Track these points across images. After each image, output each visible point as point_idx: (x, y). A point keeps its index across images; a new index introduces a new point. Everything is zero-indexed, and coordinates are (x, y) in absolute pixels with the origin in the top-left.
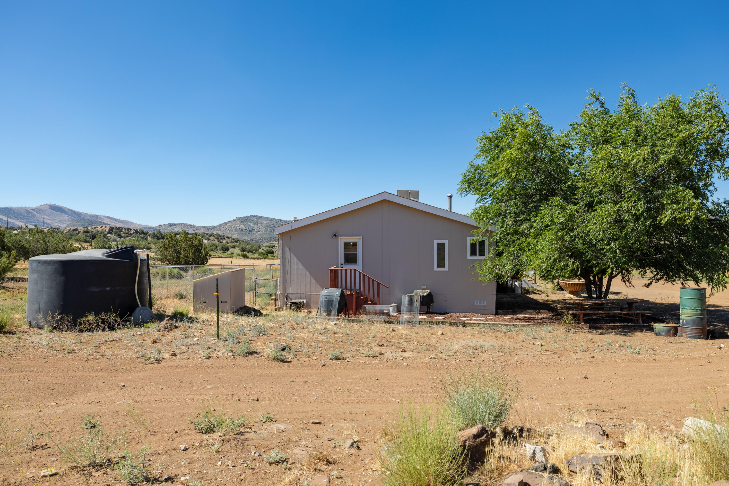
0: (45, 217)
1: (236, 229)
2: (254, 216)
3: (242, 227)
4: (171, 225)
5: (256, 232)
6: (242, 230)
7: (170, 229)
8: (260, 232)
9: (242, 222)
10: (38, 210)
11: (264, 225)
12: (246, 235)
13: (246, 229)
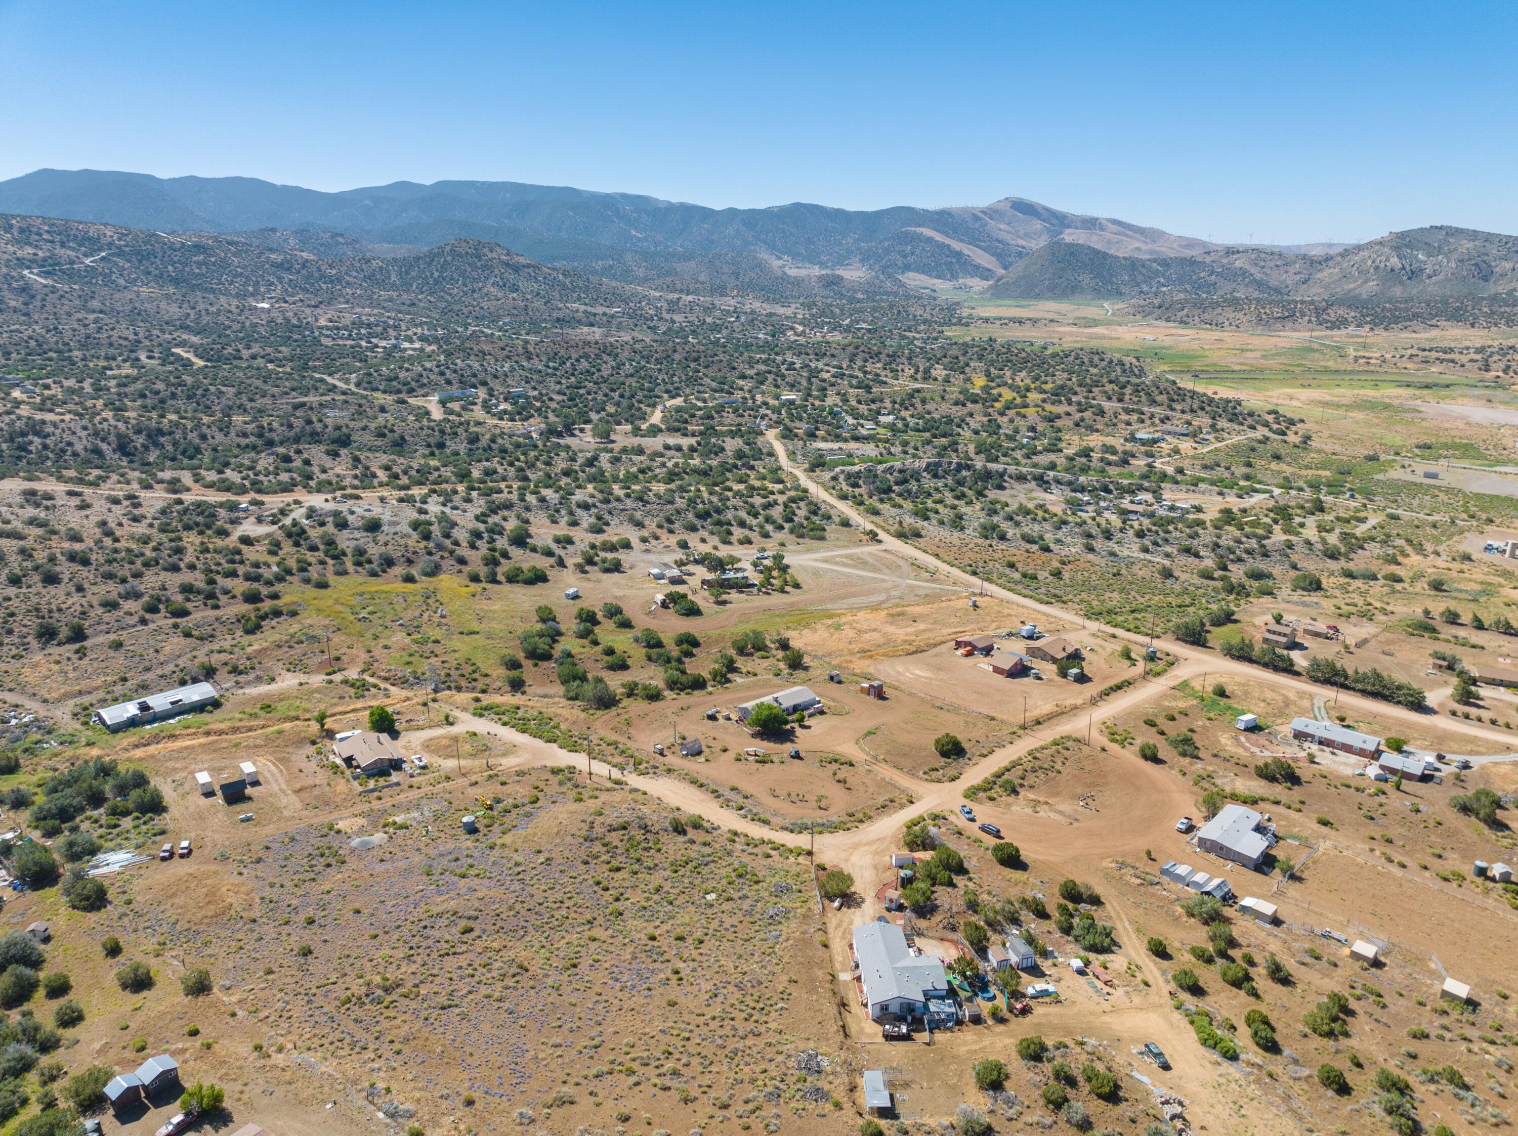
0: (1002, 226)
1: (1377, 268)
2: (1441, 228)
3: (1395, 261)
4: (1230, 251)
5: (1430, 277)
6: (1392, 270)
7: (1225, 261)
8: (1441, 277)
9: (1396, 249)
10: (992, 213)
11: (1455, 256)
12: (1401, 283)
13: (1404, 268)
